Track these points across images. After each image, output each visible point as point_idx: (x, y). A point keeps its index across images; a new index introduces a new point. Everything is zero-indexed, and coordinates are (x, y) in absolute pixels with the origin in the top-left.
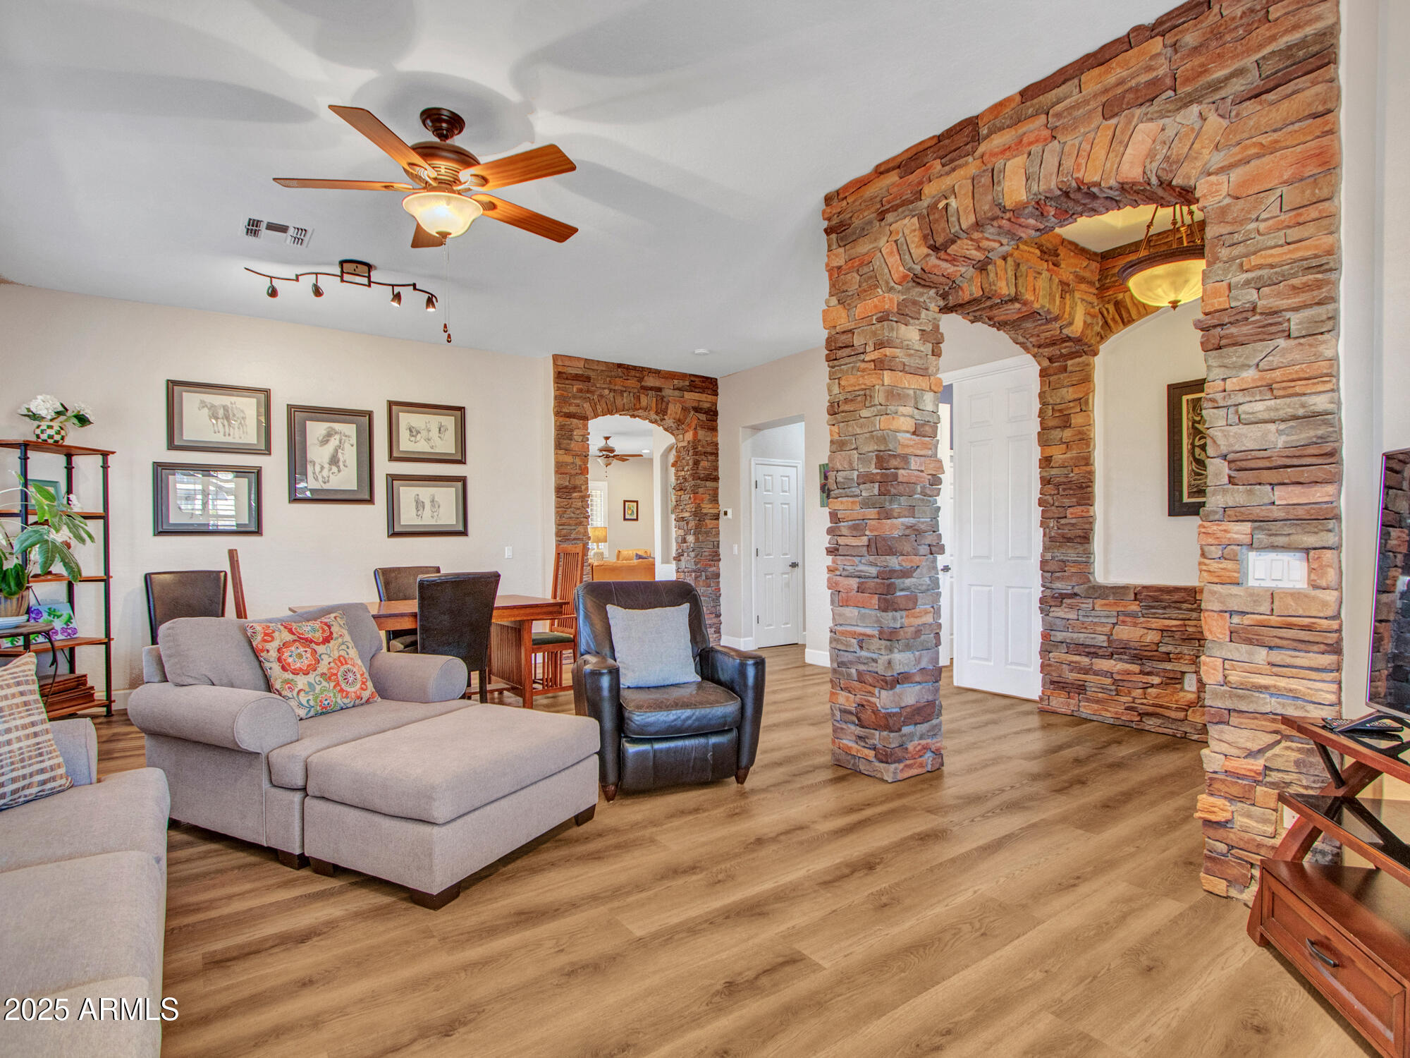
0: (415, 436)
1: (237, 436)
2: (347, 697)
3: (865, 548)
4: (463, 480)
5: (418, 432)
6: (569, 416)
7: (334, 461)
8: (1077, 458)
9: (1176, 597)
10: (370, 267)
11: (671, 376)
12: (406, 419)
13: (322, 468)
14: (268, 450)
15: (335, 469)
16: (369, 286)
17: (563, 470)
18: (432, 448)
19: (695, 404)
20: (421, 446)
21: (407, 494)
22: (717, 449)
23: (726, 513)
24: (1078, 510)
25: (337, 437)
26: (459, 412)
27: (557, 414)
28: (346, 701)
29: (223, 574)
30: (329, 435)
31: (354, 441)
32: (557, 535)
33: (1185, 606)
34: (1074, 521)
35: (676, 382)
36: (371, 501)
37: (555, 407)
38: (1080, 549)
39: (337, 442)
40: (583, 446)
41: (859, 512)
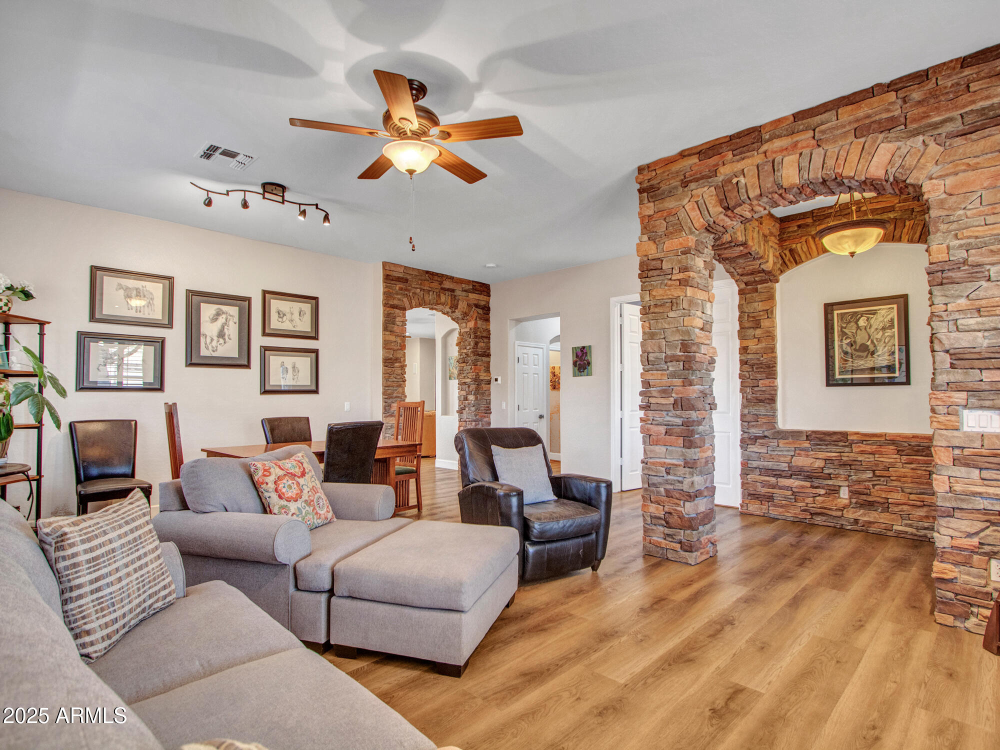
0: (282, 318)
1: (146, 313)
2: (319, 518)
3: (672, 406)
4: (316, 352)
5: (284, 315)
6: (394, 307)
7: (221, 335)
8: (765, 348)
9: (835, 438)
10: (284, 188)
11: (461, 281)
12: (275, 305)
13: (212, 340)
14: (170, 325)
15: (221, 341)
16: (283, 203)
17: (388, 347)
18: (294, 327)
19: (476, 302)
20: (286, 326)
21: (275, 361)
22: (490, 334)
23: (496, 380)
24: (767, 382)
25: (224, 316)
26: (314, 300)
27: (385, 305)
28: (319, 521)
29: (133, 423)
30: (218, 314)
31: (236, 319)
32: (384, 394)
33: (841, 444)
34: (764, 389)
35: (464, 286)
36: (248, 366)
37: (384, 300)
38: (768, 407)
39: (224, 321)
40: (402, 330)
41: (666, 381)
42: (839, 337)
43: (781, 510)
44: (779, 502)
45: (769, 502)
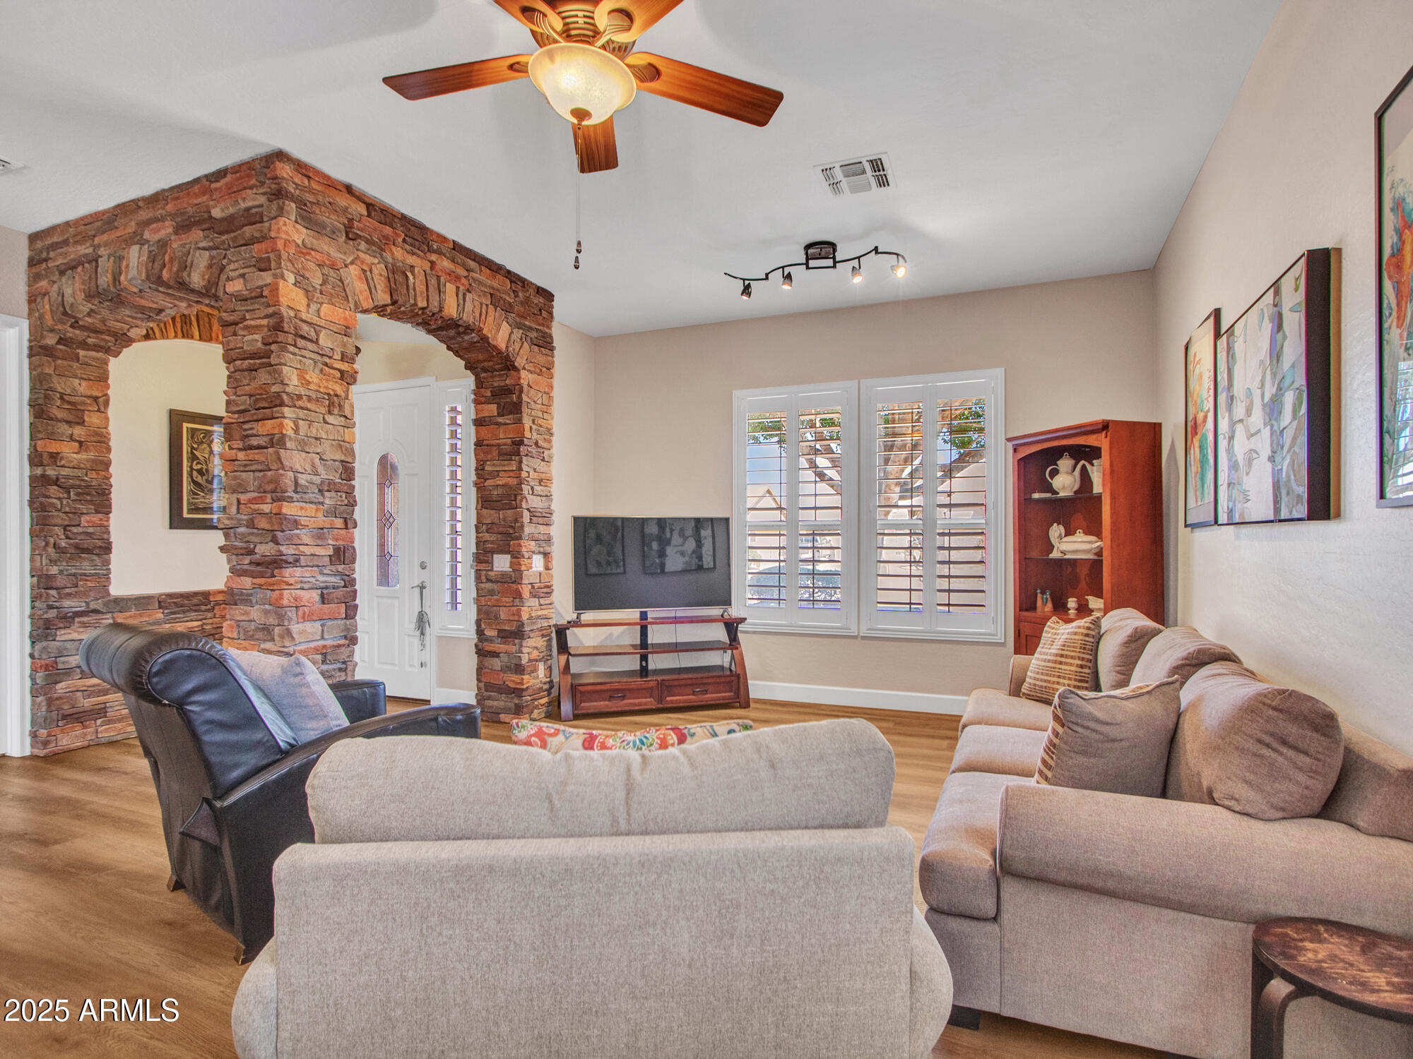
8: (93, 461)
9: (195, 601)
24: (96, 518)
33: (203, 608)
34: (91, 530)
38: (98, 561)
41: (321, 520)
42: (188, 462)
43: (119, 725)
44: (117, 714)
45: (95, 720)
